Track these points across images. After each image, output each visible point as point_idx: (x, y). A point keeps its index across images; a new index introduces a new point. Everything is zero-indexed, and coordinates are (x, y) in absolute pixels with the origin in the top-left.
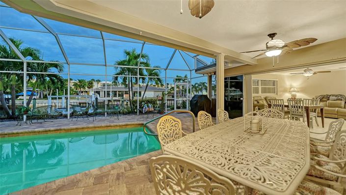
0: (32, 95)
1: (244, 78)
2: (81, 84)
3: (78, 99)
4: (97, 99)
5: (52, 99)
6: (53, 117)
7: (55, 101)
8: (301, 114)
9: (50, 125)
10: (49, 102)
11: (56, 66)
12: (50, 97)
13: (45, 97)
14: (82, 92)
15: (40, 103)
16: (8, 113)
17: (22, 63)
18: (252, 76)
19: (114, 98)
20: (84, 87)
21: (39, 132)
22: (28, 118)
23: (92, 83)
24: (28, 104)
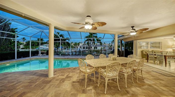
0: (62, 48)
1: (134, 42)
2: (76, 44)
3: (75, 50)
4: (80, 50)
5: (67, 49)
6: (67, 55)
7: (68, 50)
8: (162, 59)
9: (66, 57)
10: (66, 50)
11: (68, 39)
12: (66, 49)
13: (65, 49)
14: (76, 47)
15: (64, 51)
16: (57, 53)
17: (60, 39)
18: (138, 41)
19: (86, 50)
20: (77, 45)
21: (63, 59)
22: (61, 55)
23: (79, 44)
24: (61, 51)
